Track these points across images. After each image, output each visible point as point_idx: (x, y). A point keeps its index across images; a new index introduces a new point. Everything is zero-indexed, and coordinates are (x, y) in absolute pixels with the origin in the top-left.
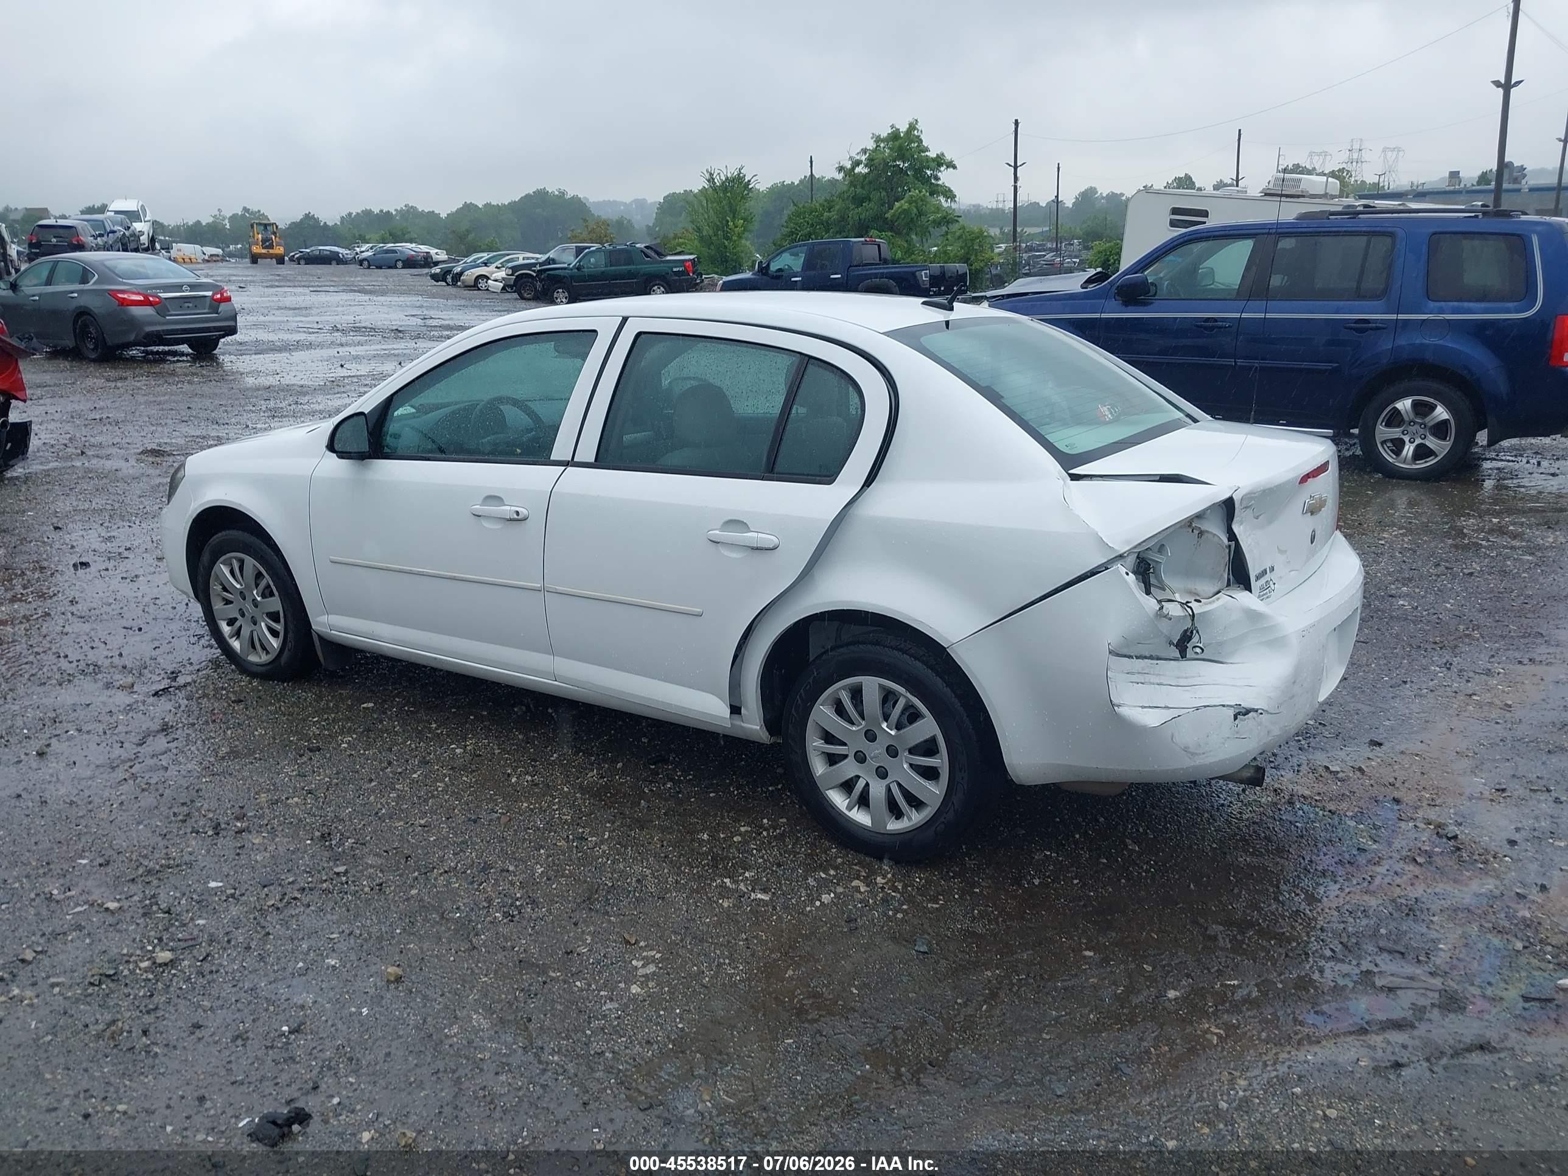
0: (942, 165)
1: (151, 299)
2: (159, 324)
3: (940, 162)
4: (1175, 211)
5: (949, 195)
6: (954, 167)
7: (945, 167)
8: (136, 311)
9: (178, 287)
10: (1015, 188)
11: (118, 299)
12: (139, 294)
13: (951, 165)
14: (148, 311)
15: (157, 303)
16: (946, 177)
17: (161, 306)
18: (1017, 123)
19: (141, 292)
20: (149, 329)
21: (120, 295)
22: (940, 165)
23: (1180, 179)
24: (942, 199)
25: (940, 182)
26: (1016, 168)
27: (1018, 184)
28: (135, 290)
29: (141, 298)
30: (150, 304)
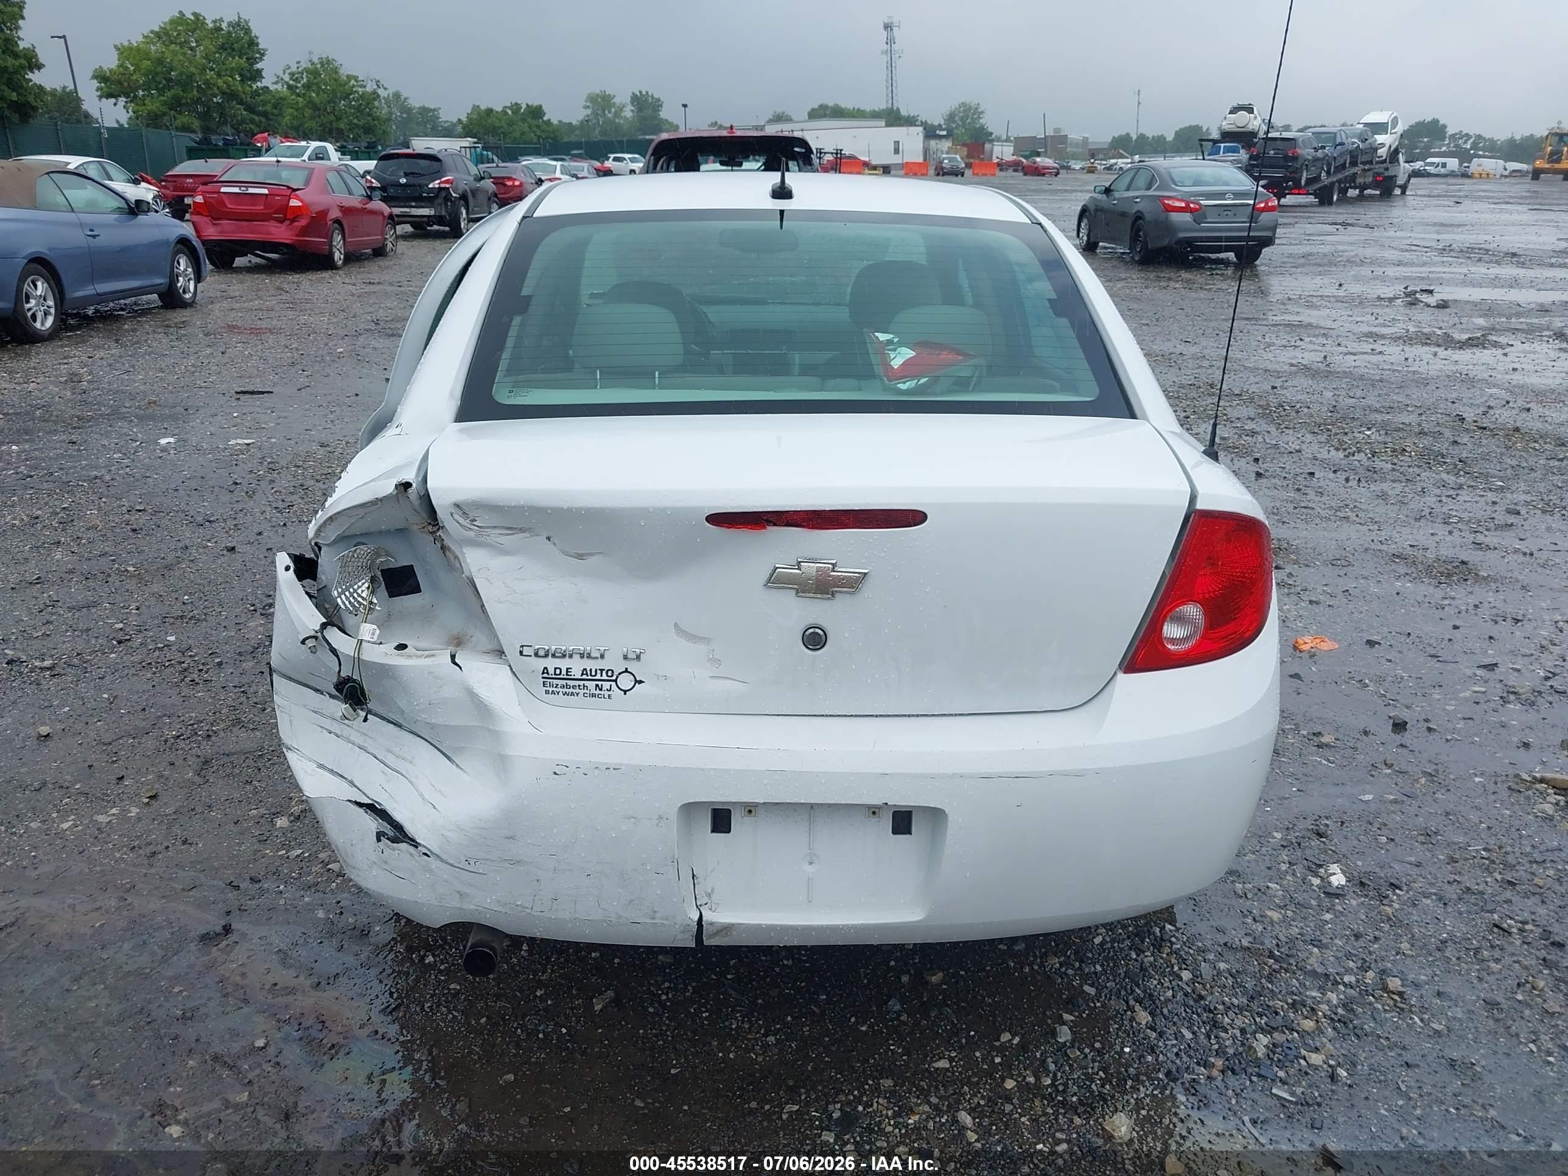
1: (1192, 206)
2: (1196, 231)
8: (1175, 217)
9: (1221, 195)
11: (1164, 204)
12: (1182, 200)
14: (1187, 217)
15: (1196, 210)
17: (1199, 214)
19: (1184, 198)
20: (1182, 235)
21: (1166, 202)
28: (1180, 197)
29: (1183, 205)
30: (1192, 211)
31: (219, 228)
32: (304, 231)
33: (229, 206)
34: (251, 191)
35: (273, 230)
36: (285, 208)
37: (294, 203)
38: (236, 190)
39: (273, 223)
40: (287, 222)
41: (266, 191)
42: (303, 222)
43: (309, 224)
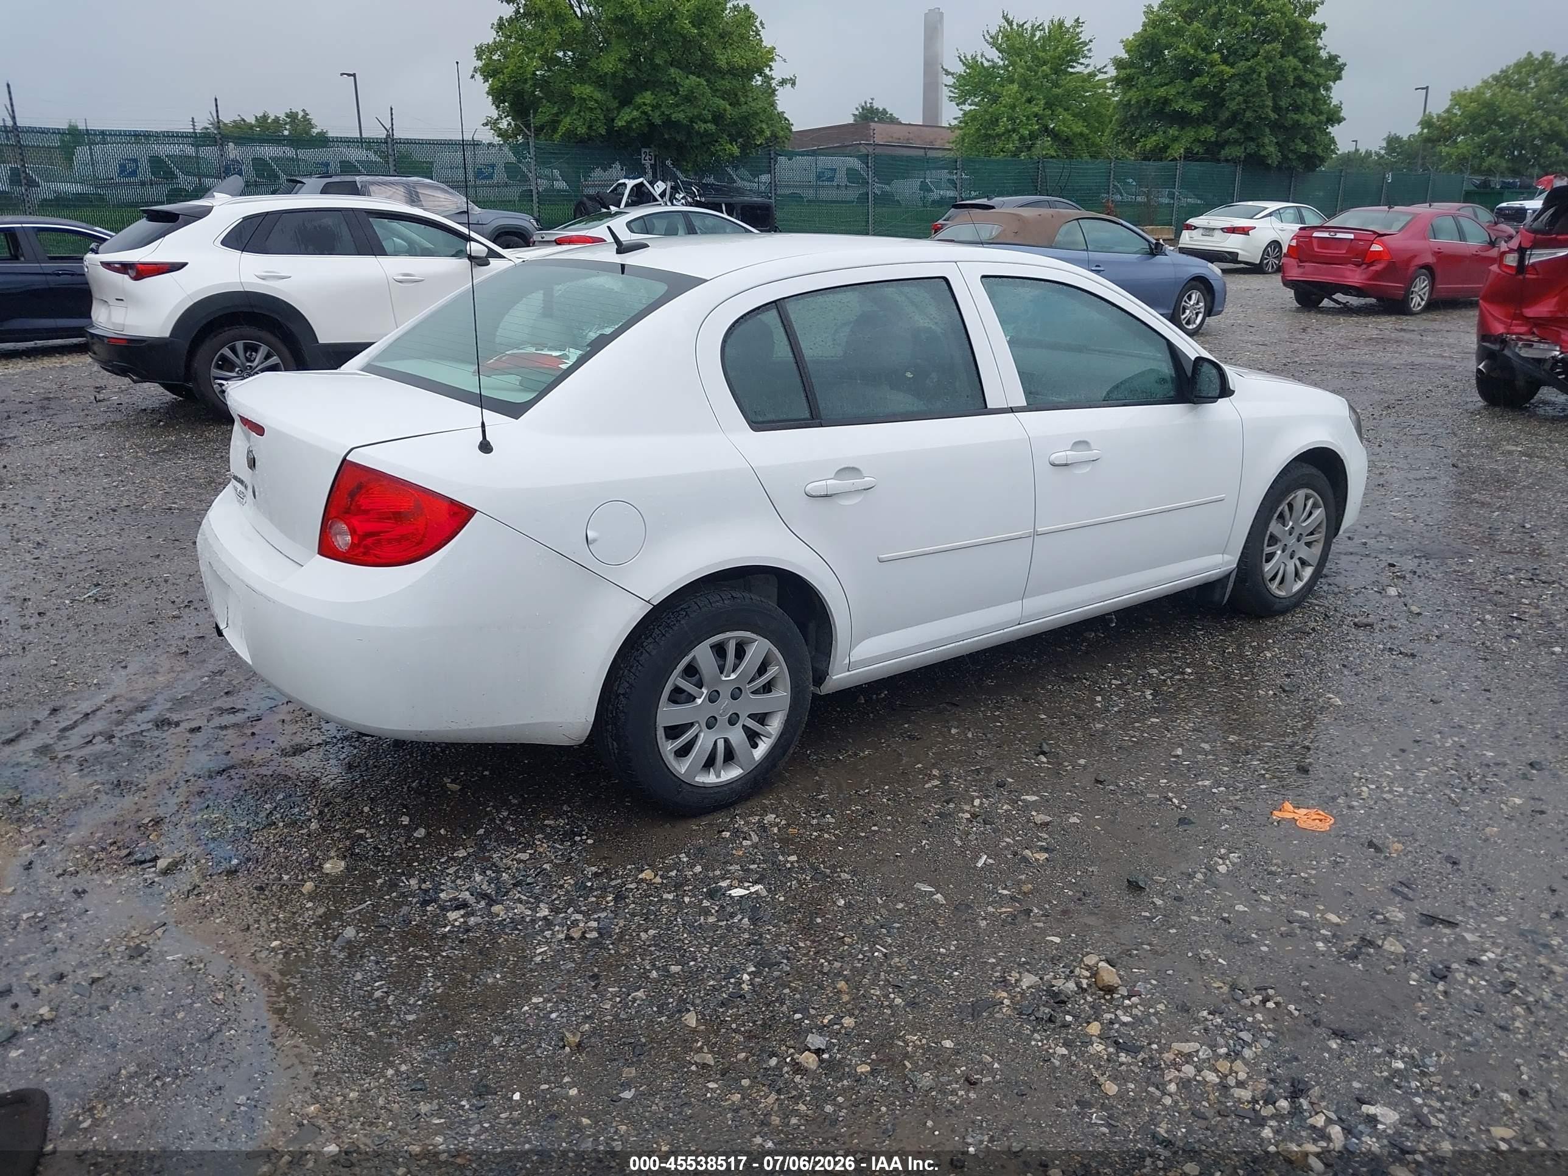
31: (1301, 270)
32: (1377, 275)
33: (1316, 249)
34: (1339, 236)
35: (1348, 273)
36: (1366, 252)
37: (1376, 248)
38: (1326, 235)
39: (1351, 266)
40: (1364, 266)
41: (1352, 236)
42: (1378, 267)
43: (1384, 269)
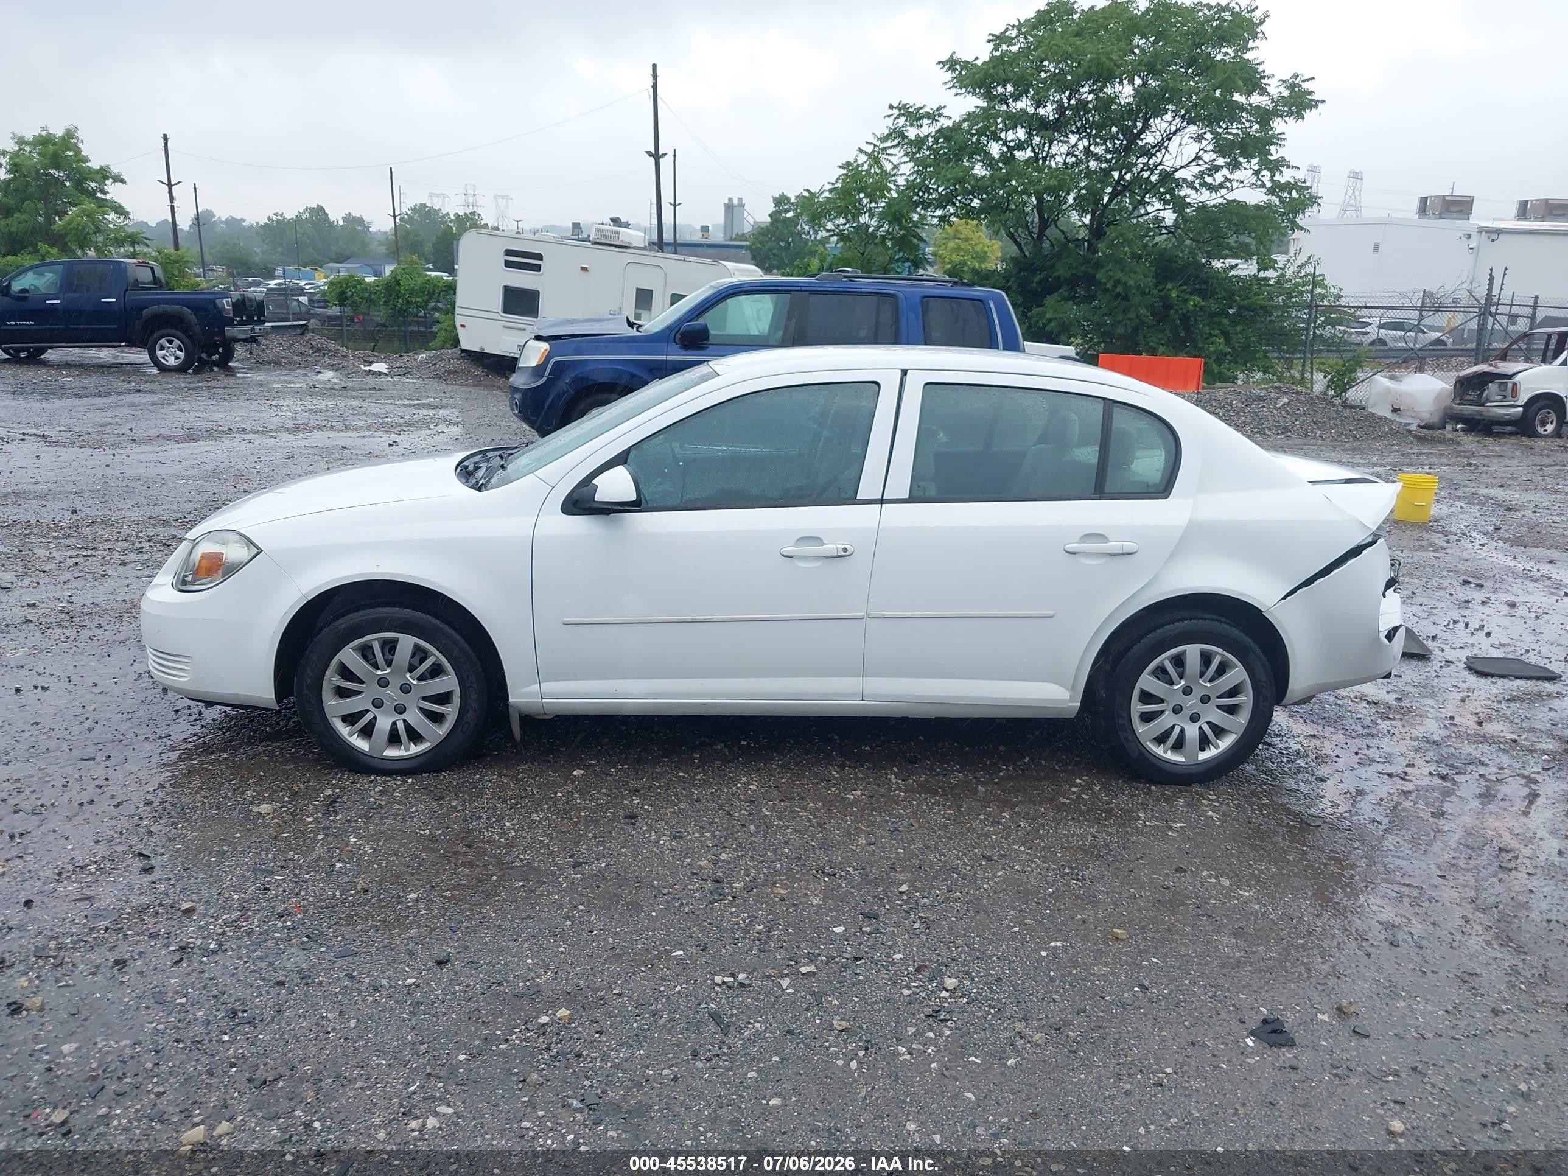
0: (107, 178)
3: (104, 174)
4: (508, 252)
5: (120, 211)
6: (123, 182)
7: (111, 180)
10: (172, 208)
13: (118, 179)
16: (114, 192)
18: (165, 138)
22: (106, 178)
23: (312, 209)
24: (112, 216)
25: (108, 197)
26: (170, 186)
27: (175, 204)
